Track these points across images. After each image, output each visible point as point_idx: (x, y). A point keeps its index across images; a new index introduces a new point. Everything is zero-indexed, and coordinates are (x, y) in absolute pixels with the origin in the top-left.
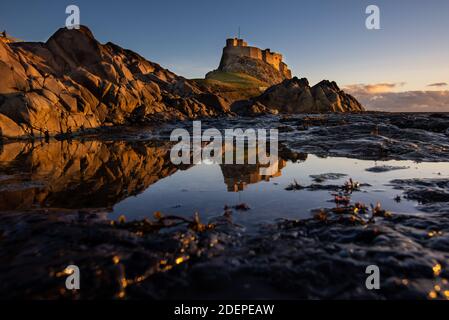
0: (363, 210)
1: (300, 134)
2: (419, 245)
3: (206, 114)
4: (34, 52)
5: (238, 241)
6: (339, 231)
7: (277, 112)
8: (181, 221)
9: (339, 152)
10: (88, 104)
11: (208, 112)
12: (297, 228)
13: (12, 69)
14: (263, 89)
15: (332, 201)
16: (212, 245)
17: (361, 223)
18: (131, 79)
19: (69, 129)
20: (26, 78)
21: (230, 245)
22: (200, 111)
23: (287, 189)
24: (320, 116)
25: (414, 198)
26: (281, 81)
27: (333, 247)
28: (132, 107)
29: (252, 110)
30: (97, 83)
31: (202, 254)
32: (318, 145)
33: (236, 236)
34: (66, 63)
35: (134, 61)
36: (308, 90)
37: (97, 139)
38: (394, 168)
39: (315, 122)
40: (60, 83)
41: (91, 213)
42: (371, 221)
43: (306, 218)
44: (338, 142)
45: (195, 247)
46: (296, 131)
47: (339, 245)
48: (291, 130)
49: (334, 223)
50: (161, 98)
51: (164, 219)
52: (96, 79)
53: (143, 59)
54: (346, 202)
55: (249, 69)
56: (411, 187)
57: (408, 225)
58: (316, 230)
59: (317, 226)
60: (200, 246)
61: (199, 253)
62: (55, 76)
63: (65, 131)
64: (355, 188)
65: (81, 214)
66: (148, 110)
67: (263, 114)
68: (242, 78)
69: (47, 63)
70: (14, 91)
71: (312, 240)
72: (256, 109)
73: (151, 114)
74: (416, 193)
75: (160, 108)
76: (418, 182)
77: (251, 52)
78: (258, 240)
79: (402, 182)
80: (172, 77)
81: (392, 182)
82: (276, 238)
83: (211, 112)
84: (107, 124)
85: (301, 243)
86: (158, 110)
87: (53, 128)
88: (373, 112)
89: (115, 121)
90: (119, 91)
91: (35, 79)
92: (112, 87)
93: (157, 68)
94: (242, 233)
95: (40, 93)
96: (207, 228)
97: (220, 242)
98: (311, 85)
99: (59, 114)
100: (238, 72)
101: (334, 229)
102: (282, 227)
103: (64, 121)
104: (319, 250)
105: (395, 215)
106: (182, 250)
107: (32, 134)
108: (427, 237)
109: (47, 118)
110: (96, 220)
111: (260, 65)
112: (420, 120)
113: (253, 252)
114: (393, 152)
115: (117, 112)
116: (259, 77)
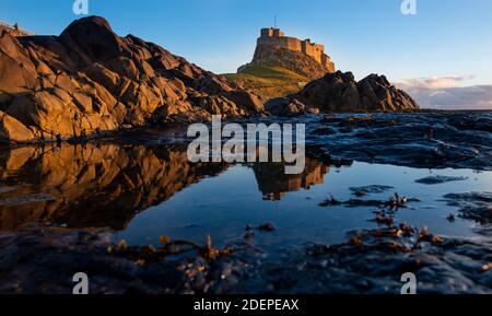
0: (407, 233)
1: (342, 137)
2: (470, 282)
3: (237, 113)
4: (46, 46)
5: (257, 271)
6: (375, 260)
7: (318, 111)
8: (190, 247)
9: (387, 158)
10: (104, 104)
11: (239, 112)
12: (327, 256)
13: (21, 65)
14: (302, 84)
15: (372, 220)
16: (223, 277)
17: (403, 250)
18: (153, 75)
19: (83, 132)
20: (36, 76)
21: (246, 277)
22: (229, 111)
23: (321, 205)
24: (367, 116)
25: (470, 218)
26: (323, 75)
27: (365, 283)
28: (154, 106)
29: (289, 109)
30: (114, 80)
31: (209, 289)
32: (362, 151)
33: (255, 264)
34: (81, 59)
35: (156, 54)
36: (353, 86)
37: (113, 143)
38: (450, 179)
39: (360, 123)
40: (73, 80)
41: (93, 233)
42: (415, 247)
43: (339, 243)
44: (385, 147)
45: (203, 280)
46: (338, 134)
47: (373, 280)
48: (333, 132)
49: (371, 249)
50: (185, 96)
51: (170, 244)
52: (114, 76)
53: (167, 53)
54: (388, 222)
55: (286, 62)
56: (468, 203)
57: (460, 253)
58: (349, 258)
59: (351, 253)
60: (208, 278)
61: (207, 287)
62: (69, 73)
63: (78, 134)
64: (401, 205)
65: (82, 235)
66: (172, 110)
67: (301, 113)
68: (279, 73)
69: (60, 59)
70: (23, 90)
71: (343, 271)
72: (293, 108)
73: (174, 115)
74: (473, 211)
75: (185, 107)
76: (476, 197)
77: (289, 43)
78: (279, 271)
79: (458, 196)
80: (199, 72)
81: (446, 196)
82: (300, 268)
83: (242, 112)
84: (125, 126)
85: (328, 276)
86: (182, 110)
87: (65, 131)
88: (428, 111)
89: (134, 122)
90: (139, 90)
91: (46, 76)
92: (132, 85)
93: (182, 62)
94: (262, 260)
95: (52, 92)
96: (221, 254)
97: (234, 273)
98: (357, 79)
99: (72, 115)
100: (274, 66)
101: (371, 257)
102: (310, 253)
103: (77, 123)
104: (348, 287)
105: (446, 239)
106: (187, 285)
107: (42, 137)
108: (481, 271)
109: (59, 120)
110: (97, 243)
111: (298, 57)
112: (484, 120)
113: (271, 287)
114: (449, 159)
115: (137, 112)
116: (298, 71)
